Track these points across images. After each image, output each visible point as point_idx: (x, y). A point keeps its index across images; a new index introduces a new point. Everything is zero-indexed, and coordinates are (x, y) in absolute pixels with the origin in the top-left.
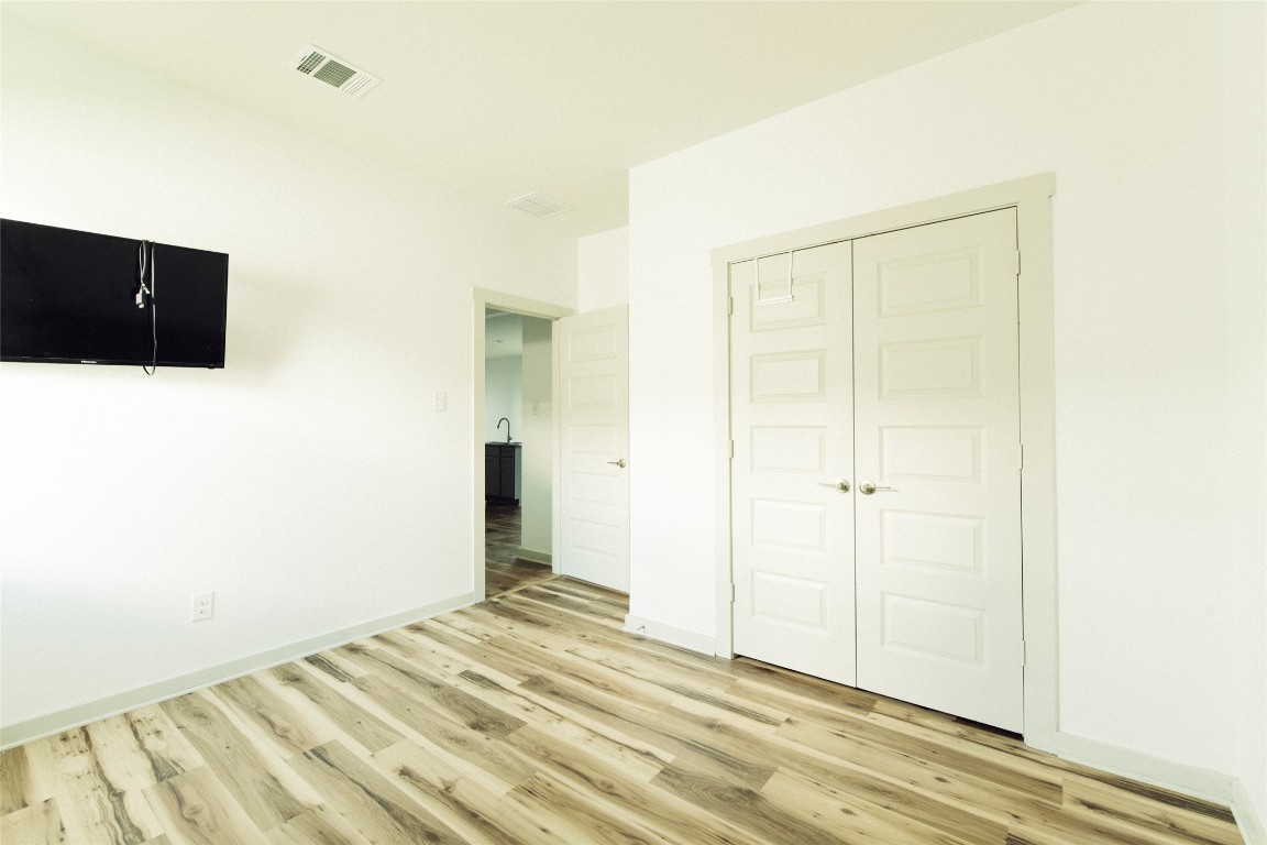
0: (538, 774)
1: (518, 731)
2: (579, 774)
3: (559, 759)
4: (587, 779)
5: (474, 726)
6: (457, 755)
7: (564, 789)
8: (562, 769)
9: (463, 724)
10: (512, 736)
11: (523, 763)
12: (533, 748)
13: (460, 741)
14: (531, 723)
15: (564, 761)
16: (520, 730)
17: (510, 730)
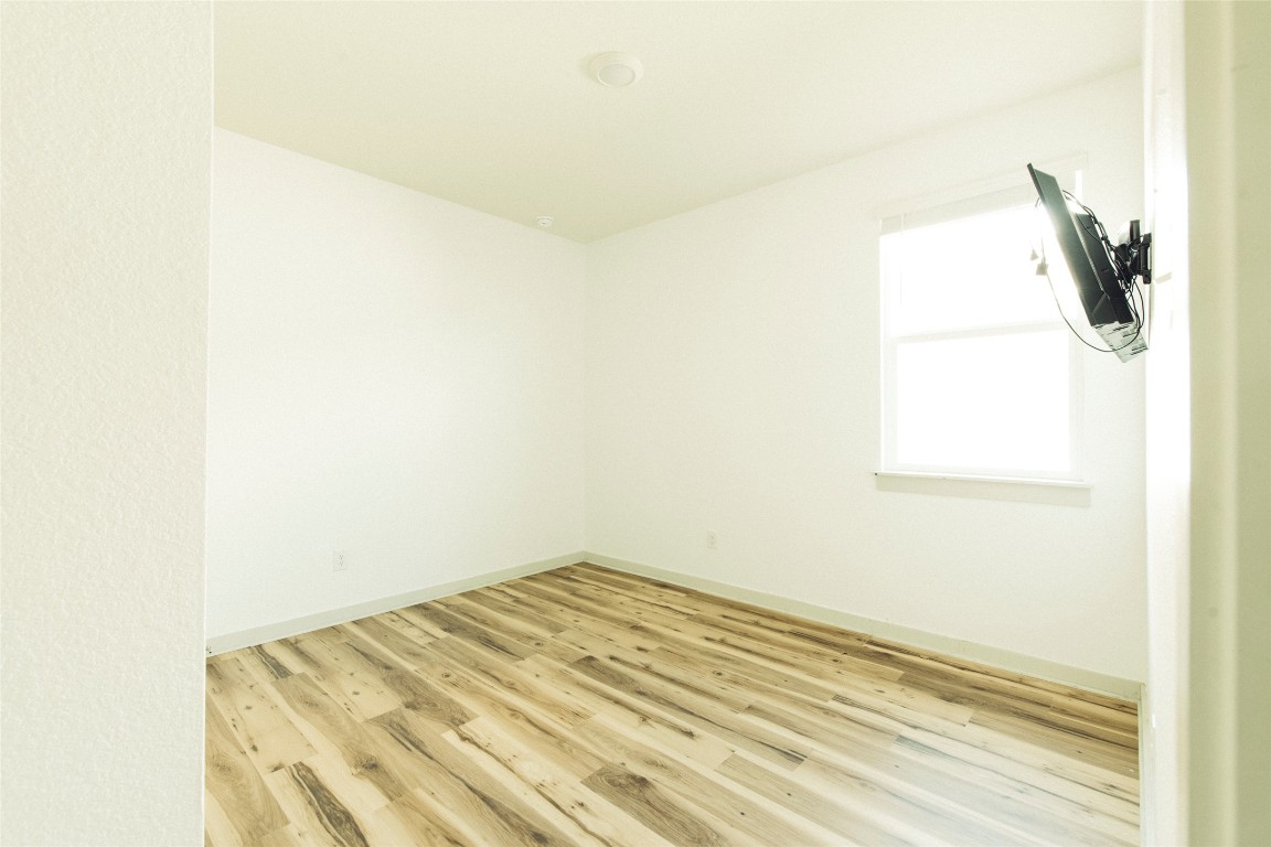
0: (571, 727)
1: (591, 773)
2: (536, 726)
3: (551, 739)
4: (529, 721)
5: (643, 782)
6: (651, 749)
7: (550, 715)
8: (548, 730)
9: (658, 785)
10: (598, 767)
11: (583, 736)
12: (574, 750)
13: (653, 763)
14: (576, 782)
15: (545, 736)
16: (588, 773)
17: (600, 773)
